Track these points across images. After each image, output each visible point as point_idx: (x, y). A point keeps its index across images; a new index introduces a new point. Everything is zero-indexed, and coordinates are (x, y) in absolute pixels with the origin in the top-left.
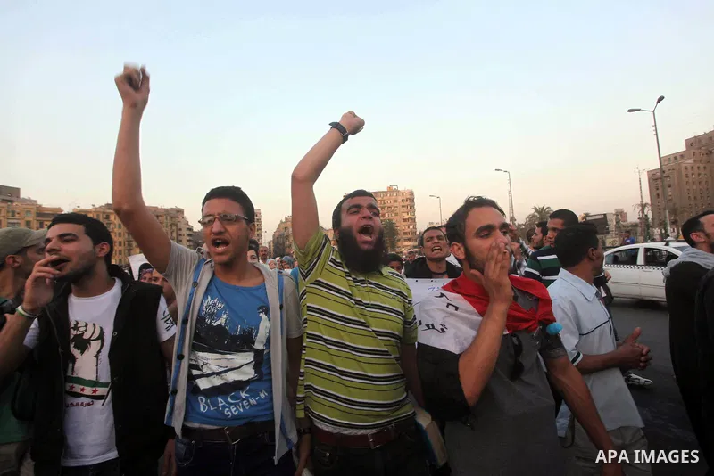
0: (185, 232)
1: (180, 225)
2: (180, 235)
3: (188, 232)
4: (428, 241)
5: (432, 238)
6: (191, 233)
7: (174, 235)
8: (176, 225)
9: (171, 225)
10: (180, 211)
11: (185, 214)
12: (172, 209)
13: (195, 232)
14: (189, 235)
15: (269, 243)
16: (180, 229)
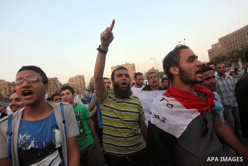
0: (59, 85)
1: (57, 83)
2: (58, 87)
3: (60, 85)
4: (150, 79)
5: (152, 77)
6: (61, 85)
7: (55, 87)
8: (56, 83)
9: (54, 84)
10: (56, 78)
11: (58, 79)
12: (53, 78)
13: (62, 85)
14: (60, 86)
15: (88, 86)
16: (57, 85)
